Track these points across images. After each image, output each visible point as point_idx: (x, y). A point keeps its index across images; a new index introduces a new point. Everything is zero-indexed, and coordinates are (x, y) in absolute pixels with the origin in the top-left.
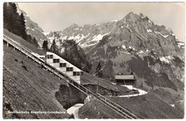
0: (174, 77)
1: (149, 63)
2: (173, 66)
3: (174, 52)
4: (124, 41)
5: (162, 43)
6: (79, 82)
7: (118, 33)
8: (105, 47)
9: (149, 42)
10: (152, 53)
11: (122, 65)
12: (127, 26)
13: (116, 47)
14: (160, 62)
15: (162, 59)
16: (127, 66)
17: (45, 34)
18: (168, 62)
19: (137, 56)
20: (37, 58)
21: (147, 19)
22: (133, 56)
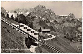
0: (55, 27)
1: (46, 22)
2: (54, 24)
3: (55, 19)
4: (37, 15)
5: (50, 16)
6: (37, 38)
7: (35, 12)
8: (30, 17)
9: (46, 15)
10: (47, 19)
11: (36, 23)
12: (38, 9)
13: (34, 17)
14: (50, 22)
15: (51, 21)
16: (38, 24)
17: (7, 11)
18: (52, 22)
19: (42, 20)
20: (14, 26)
21: (45, 7)
22: (40, 20)
